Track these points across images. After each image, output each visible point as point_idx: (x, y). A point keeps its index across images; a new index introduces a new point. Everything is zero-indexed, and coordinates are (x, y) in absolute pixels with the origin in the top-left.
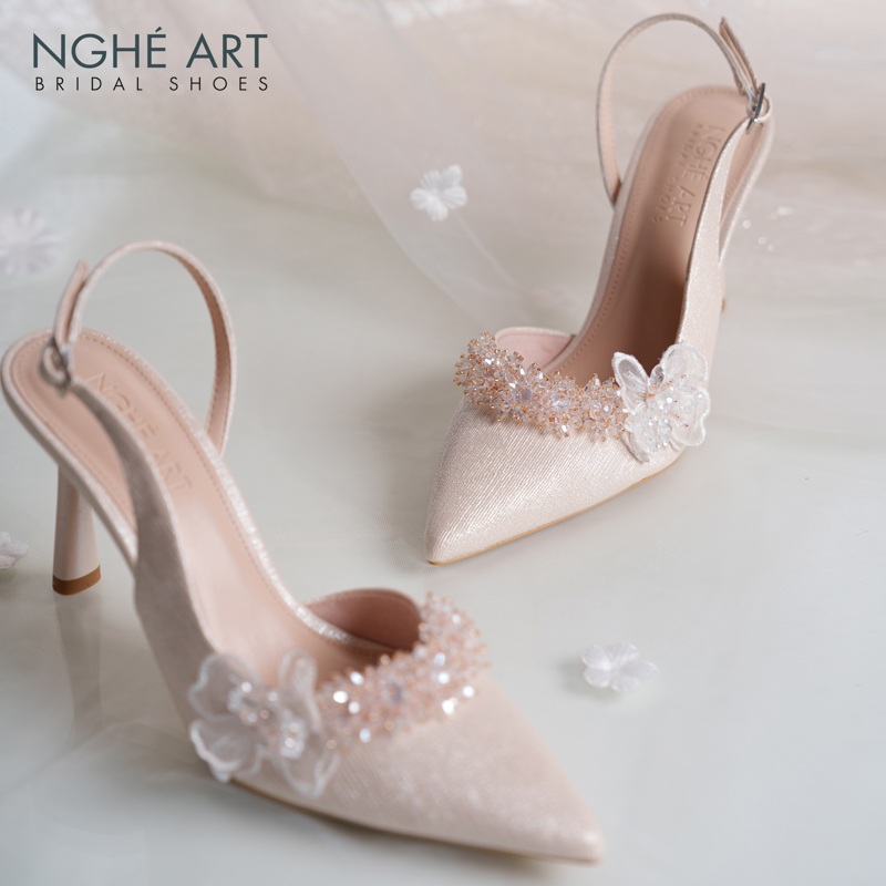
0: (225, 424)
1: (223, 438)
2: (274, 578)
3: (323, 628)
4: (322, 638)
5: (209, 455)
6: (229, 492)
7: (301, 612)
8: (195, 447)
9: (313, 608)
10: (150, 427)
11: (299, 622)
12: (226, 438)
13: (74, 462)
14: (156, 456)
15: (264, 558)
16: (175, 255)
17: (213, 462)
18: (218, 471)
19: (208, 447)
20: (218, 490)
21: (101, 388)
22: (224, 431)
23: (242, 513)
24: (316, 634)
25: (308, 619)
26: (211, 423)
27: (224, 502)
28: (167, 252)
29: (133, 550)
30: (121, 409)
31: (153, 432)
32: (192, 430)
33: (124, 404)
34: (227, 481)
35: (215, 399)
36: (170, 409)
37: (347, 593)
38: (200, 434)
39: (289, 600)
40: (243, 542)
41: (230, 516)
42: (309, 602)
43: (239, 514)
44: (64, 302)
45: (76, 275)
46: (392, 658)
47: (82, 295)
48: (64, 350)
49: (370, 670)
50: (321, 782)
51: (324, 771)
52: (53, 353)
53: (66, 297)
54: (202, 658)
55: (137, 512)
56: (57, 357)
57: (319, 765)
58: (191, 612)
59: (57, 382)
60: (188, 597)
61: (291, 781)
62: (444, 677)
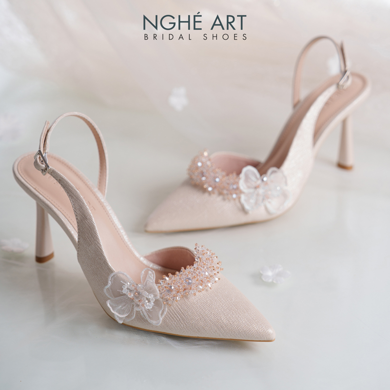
2: (131, 246)
14: (83, 195)
25: (145, 262)
28: (79, 117)
37: (160, 251)
44: (42, 137)
45: (46, 126)
46: (185, 269)
47: (48, 134)
48: (44, 156)
49: (177, 273)
50: (161, 319)
51: (162, 315)
52: (39, 157)
53: (43, 135)
54: (108, 275)
55: (77, 219)
56: (41, 158)
57: (161, 312)
58: (104, 257)
59: (43, 168)
60: (102, 251)
61: (149, 320)
62: (207, 274)
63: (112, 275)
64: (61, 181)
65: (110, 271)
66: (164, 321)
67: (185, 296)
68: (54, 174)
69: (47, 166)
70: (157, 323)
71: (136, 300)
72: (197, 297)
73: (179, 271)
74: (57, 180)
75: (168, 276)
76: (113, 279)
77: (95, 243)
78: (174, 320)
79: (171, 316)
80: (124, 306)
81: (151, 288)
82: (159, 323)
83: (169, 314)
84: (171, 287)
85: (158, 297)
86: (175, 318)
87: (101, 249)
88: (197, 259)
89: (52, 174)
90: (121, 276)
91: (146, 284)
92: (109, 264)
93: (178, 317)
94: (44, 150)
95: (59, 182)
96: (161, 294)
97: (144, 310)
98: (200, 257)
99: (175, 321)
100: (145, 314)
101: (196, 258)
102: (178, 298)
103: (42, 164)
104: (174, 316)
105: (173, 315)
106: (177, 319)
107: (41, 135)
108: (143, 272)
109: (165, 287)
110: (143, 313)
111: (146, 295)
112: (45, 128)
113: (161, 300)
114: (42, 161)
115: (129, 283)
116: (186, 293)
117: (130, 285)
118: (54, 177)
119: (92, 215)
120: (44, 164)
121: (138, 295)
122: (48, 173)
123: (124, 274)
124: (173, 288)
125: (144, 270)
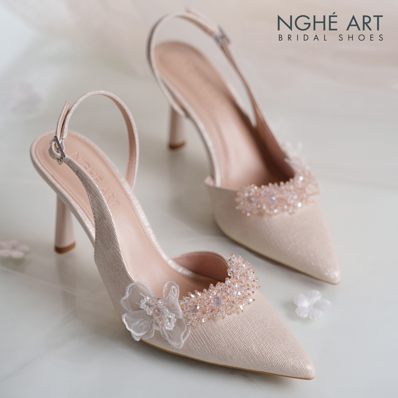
0: (134, 175)
1: (133, 181)
2: (158, 247)
3: (180, 270)
4: (180, 274)
5: (127, 190)
6: (137, 207)
7: (170, 262)
8: (120, 186)
9: (176, 260)
10: (99, 177)
11: (170, 267)
12: (135, 181)
13: (65, 193)
14: (103, 191)
15: (153, 237)
16: (109, 97)
17: (129, 193)
18: (132, 197)
19: (126, 186)
20: (131, 206)
21: (77, 159)
22: (133, 178)
23: (142, 216)
24: (177, 272)
25: (173, 265)
26: (128, 175)
27: (134, 212)
28: (106, 95)
29: (94, 235)
30: (86, 169)
31: (101, 179)
32: (119, 178)
33: (87, 166)
34: (136, 202)
35: (129, 163)
36: (108, 168)
37: (191, 253)
38: (123, 180)
39: (165, 257)
40: (143, 230)
41: (137, 218)
42: (174, 257)
43: (141, 217)
44: (60, 120)
45: (65, 107)
46: (215, 285)
47: (68, 117)
48: (60, 143)
49: (205, 290)
50: (183, 342)
51: (184, 337)
52: (55, 144)
53: (61, 118)
54: (127, 284)
55: (95, 217)
56: (57, 145)
57: (183, 334)
58: (123, 263)
59: (58, 157)
60: (121, 256)
61: (169, 340)
62: (239, 293)
63: (131, 285)
64: (78, 172)
65: (129, 280)
66: (186, 344)
67: (212, 318)
68: (70, 163)
69: (63, 155)
70: (178, 345)
71: (157, 318)
72: (226, 321)
73: (208, 288)
74: (74, 171)
75: (194, 293)
76: (131, 289)
77: (114, 247)
78: (198, 344)
79: (194, 339)
80: (142, 322)
81: (173, 305)
82: (180, 346)
83: (193, 336)
84: (196, 306)
85: (181, 317)
86: (199, 342)
87: (120, 255)
88: (231, 274)
89: (69, 164)
90: (141, 287)
91: (168, 300)
92: (129, 272)
93: (202, 341)
94: (62, 135)
95: (77, 174)
96: (185, 313)
97: (164, 330)
98: (234, 271)
99: (199, 346)
100: (166, 333)
101: (229, 272)
102: (203, 320)
103: (58, 152)
104: (198, 340)
105: (197, 338)
106: (201, 344)
107: (59, 118)
108: (166, 285)
109: (190, 306)
110: (163, 332)
111: (167, 313)
112: (64, 109)
113: (184, 320)
114: (58, 149)
115: (148, 298)
116: (213, 315)
117: (150, 300)
118: (71, 167)
119: (111, 214)
120: (60, 152)
121: (158, 312)
122: (65, 162)
123: (144, 286)
124: (198, 308)
125: (167, 283)
